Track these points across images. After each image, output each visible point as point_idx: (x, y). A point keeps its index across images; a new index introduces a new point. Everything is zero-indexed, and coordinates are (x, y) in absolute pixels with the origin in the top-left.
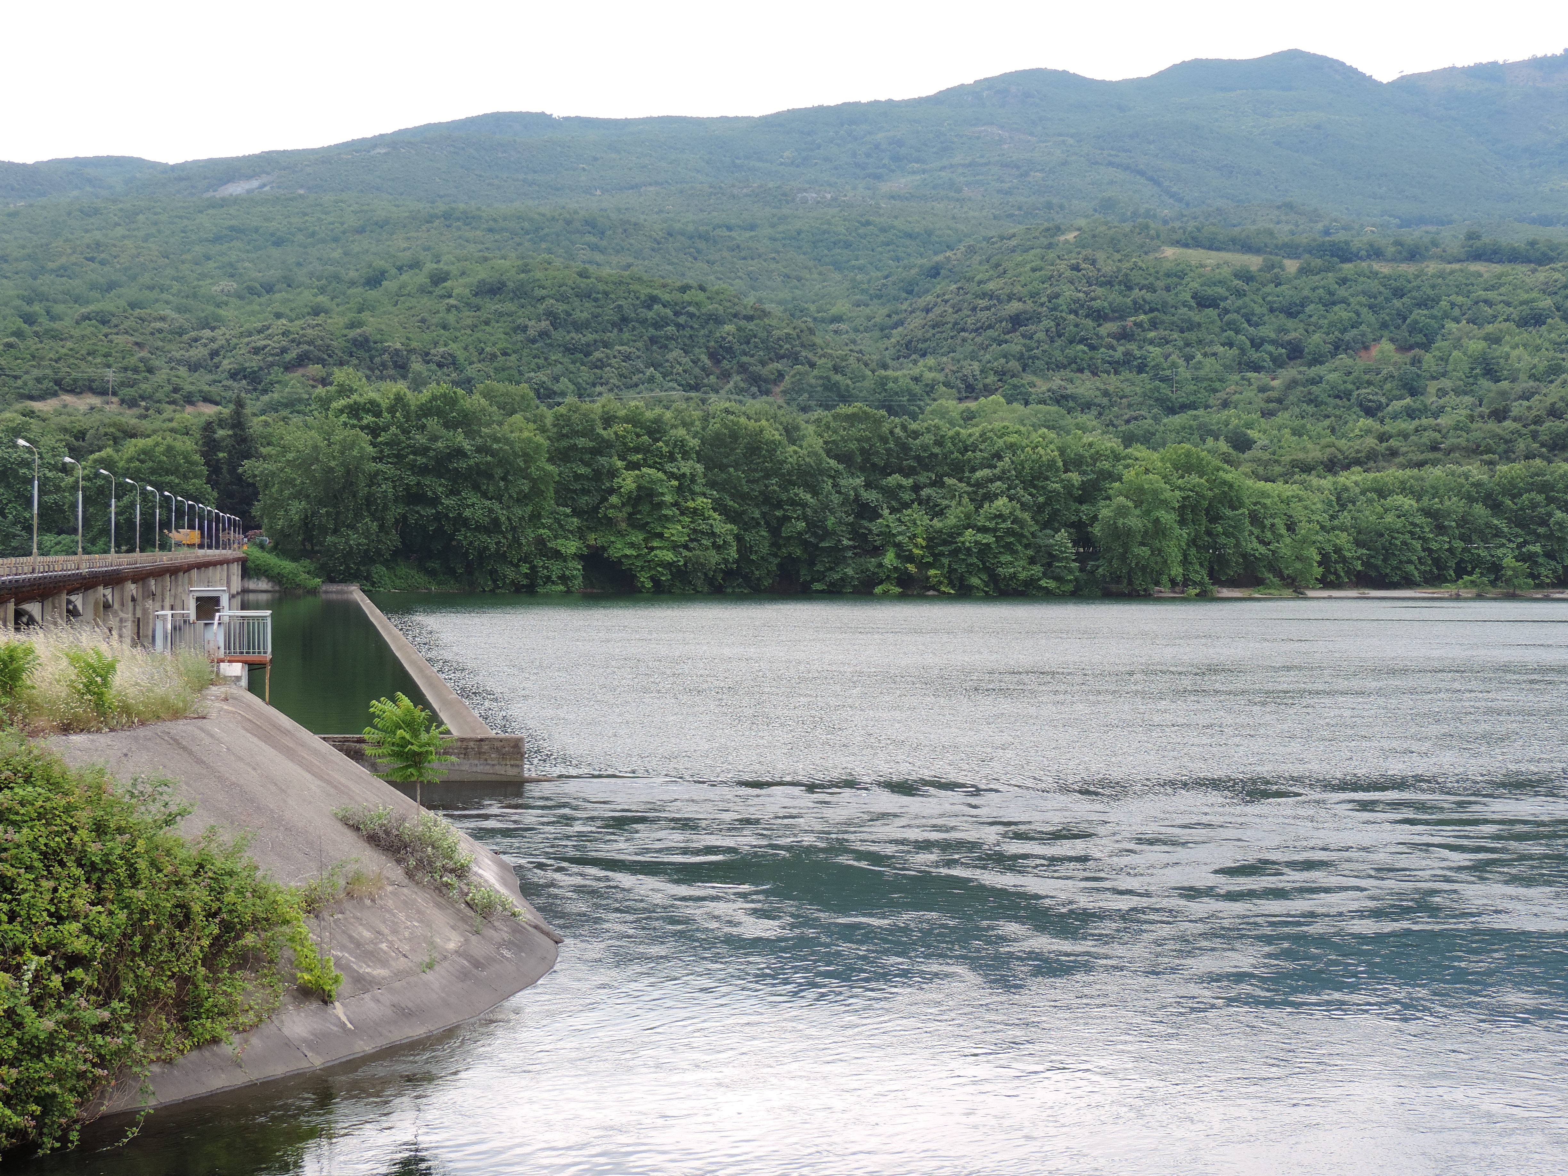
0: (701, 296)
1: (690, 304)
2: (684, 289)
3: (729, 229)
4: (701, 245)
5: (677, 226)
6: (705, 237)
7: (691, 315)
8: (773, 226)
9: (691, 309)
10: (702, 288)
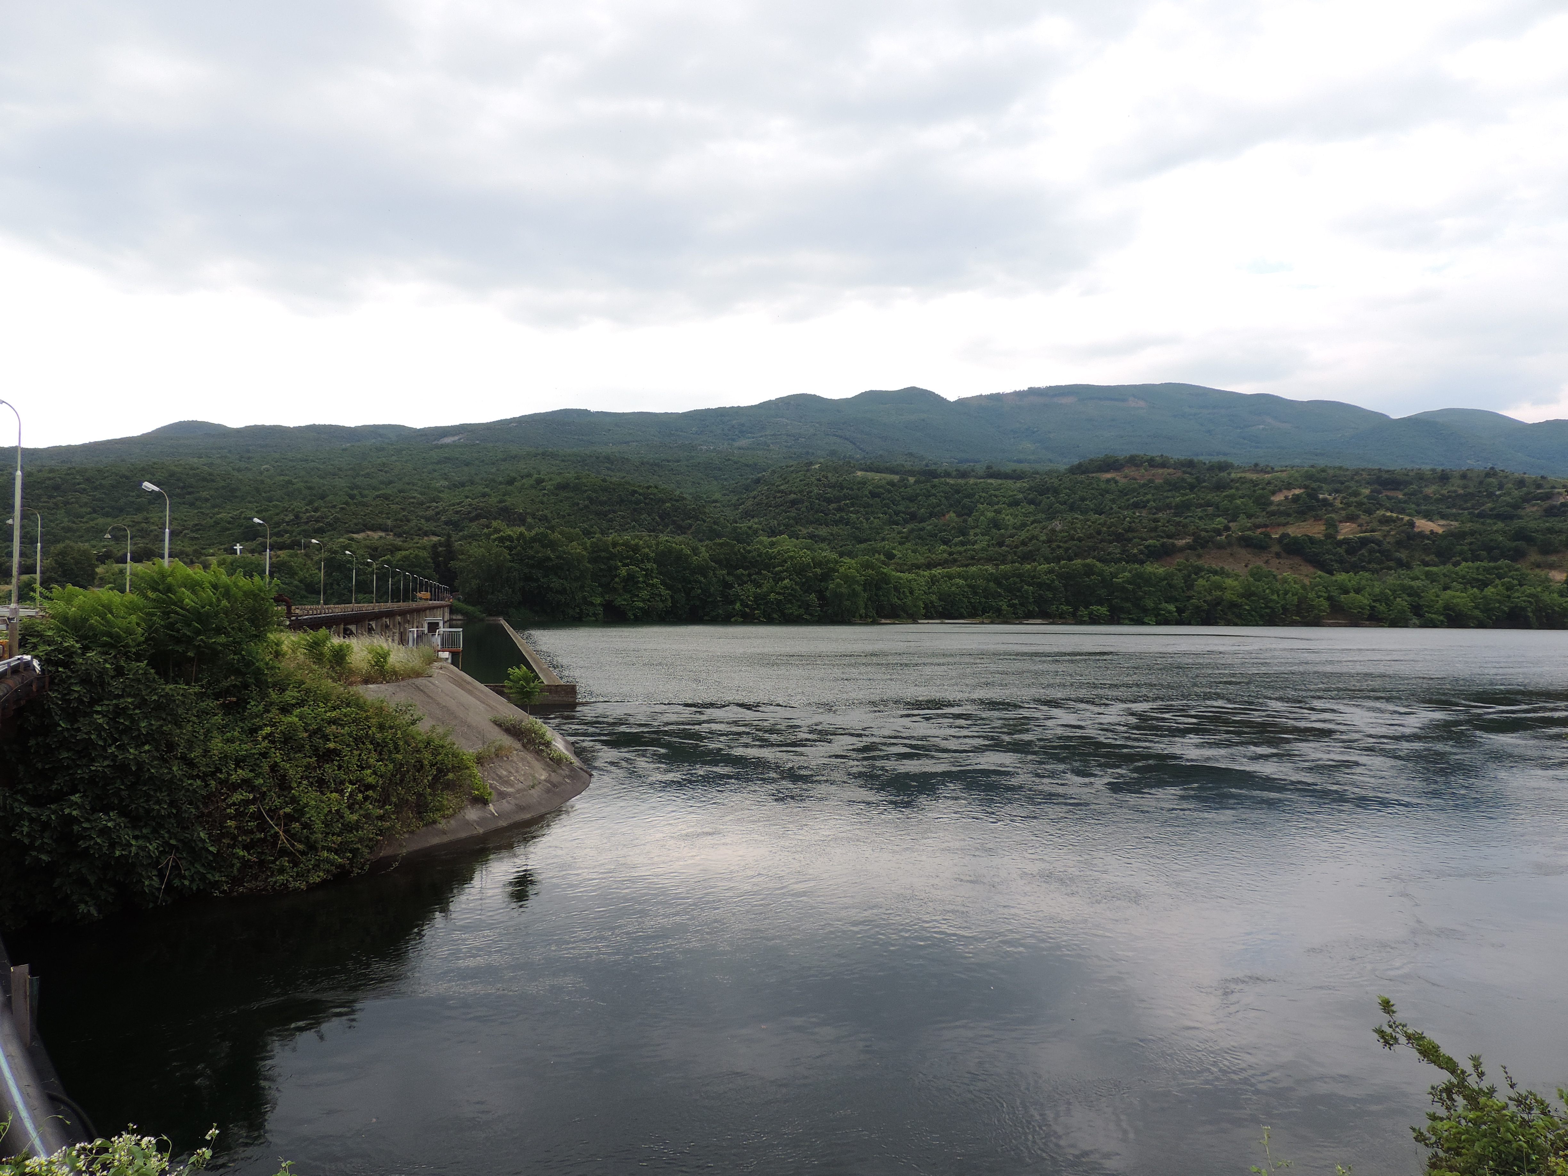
0: (656, 491)
1: (651, 494)
2: (648, 487)
3: (668, 461)
4: (656, 468)
5: (645, 460)
6: (657, 465)
7: (652, 499)
8: (688, 460)
9: (652, 496)
10: (656, 487)
